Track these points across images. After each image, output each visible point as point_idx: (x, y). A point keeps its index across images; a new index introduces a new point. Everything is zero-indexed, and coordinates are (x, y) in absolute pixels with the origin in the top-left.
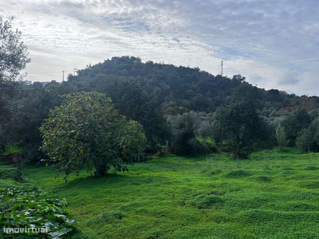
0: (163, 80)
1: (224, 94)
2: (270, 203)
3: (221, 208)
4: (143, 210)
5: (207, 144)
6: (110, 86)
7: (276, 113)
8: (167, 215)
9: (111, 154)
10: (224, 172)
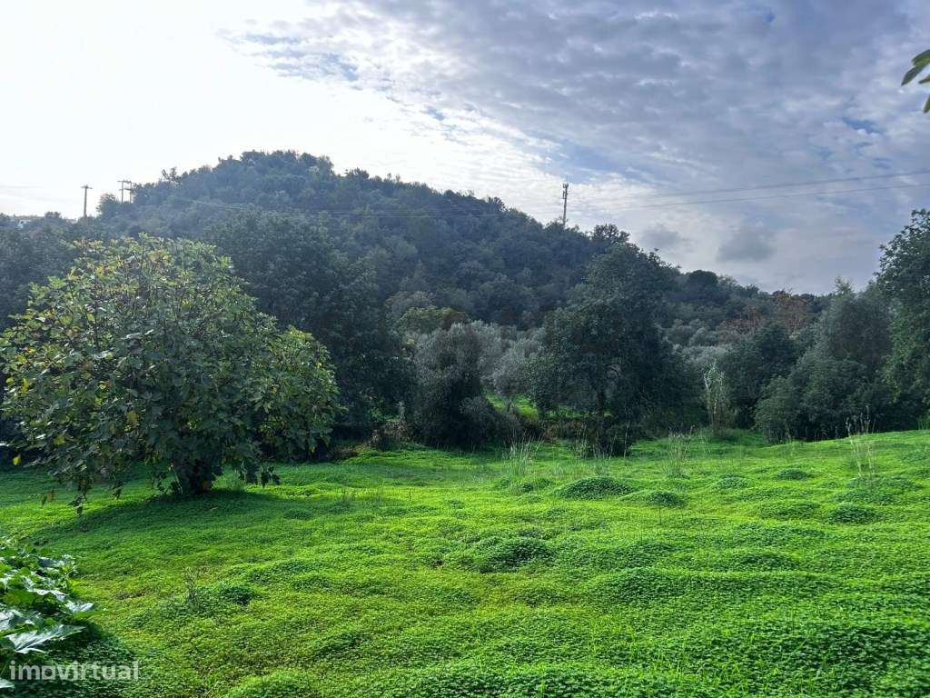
0: (395, 230)
1: (567, 279)
2: (678, 555)
3: (544, 571)
4: (314, 579)
5: (517, 415)
6: (233, 231)
7: (707, 337)
8: (386, 589)
9: (226, 428)
10: (560, 484)
